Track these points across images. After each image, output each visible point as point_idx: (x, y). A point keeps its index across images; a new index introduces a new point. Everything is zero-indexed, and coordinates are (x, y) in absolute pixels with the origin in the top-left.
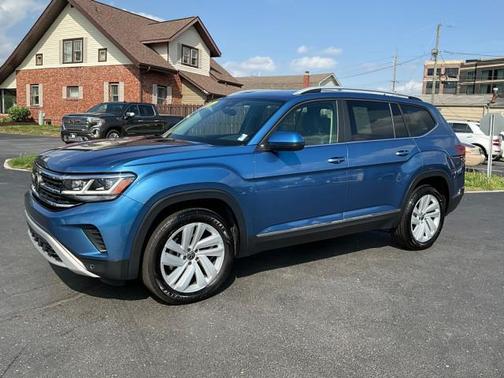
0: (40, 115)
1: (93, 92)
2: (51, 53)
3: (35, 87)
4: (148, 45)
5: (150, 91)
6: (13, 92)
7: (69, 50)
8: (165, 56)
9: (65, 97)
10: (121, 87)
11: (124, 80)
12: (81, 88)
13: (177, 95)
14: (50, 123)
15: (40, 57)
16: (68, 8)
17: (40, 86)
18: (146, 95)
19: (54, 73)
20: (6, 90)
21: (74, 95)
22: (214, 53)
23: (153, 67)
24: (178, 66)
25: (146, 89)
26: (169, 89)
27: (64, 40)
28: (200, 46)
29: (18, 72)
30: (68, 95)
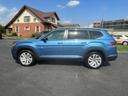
0: (19, 34)
1: (32, 28)
2: (21, 20)
3: (17, 28)
4: (45, 18)
5: (46, 28)
6: (11, 29)
7: (26, 19)
8: (49, 20)
9: (25, 30)
10: (39, 27)
11: (40, 26)
12: (29, 28)
13: (51, 29)
14: (21, 36)
15: (18, 21)
16: (26, 9)
17: (19, 27)
18: (45, 29)
19: (22, 24)
20: (9, 28)
21: (27, 29)
22: (58, 19)
23: (47, 23)
24: (52, 23)
25: (45, 28)
26: (50, 28)
27: (25, 17)
28: (55, 18)
29: (13, 24)
30: (26, 29)
